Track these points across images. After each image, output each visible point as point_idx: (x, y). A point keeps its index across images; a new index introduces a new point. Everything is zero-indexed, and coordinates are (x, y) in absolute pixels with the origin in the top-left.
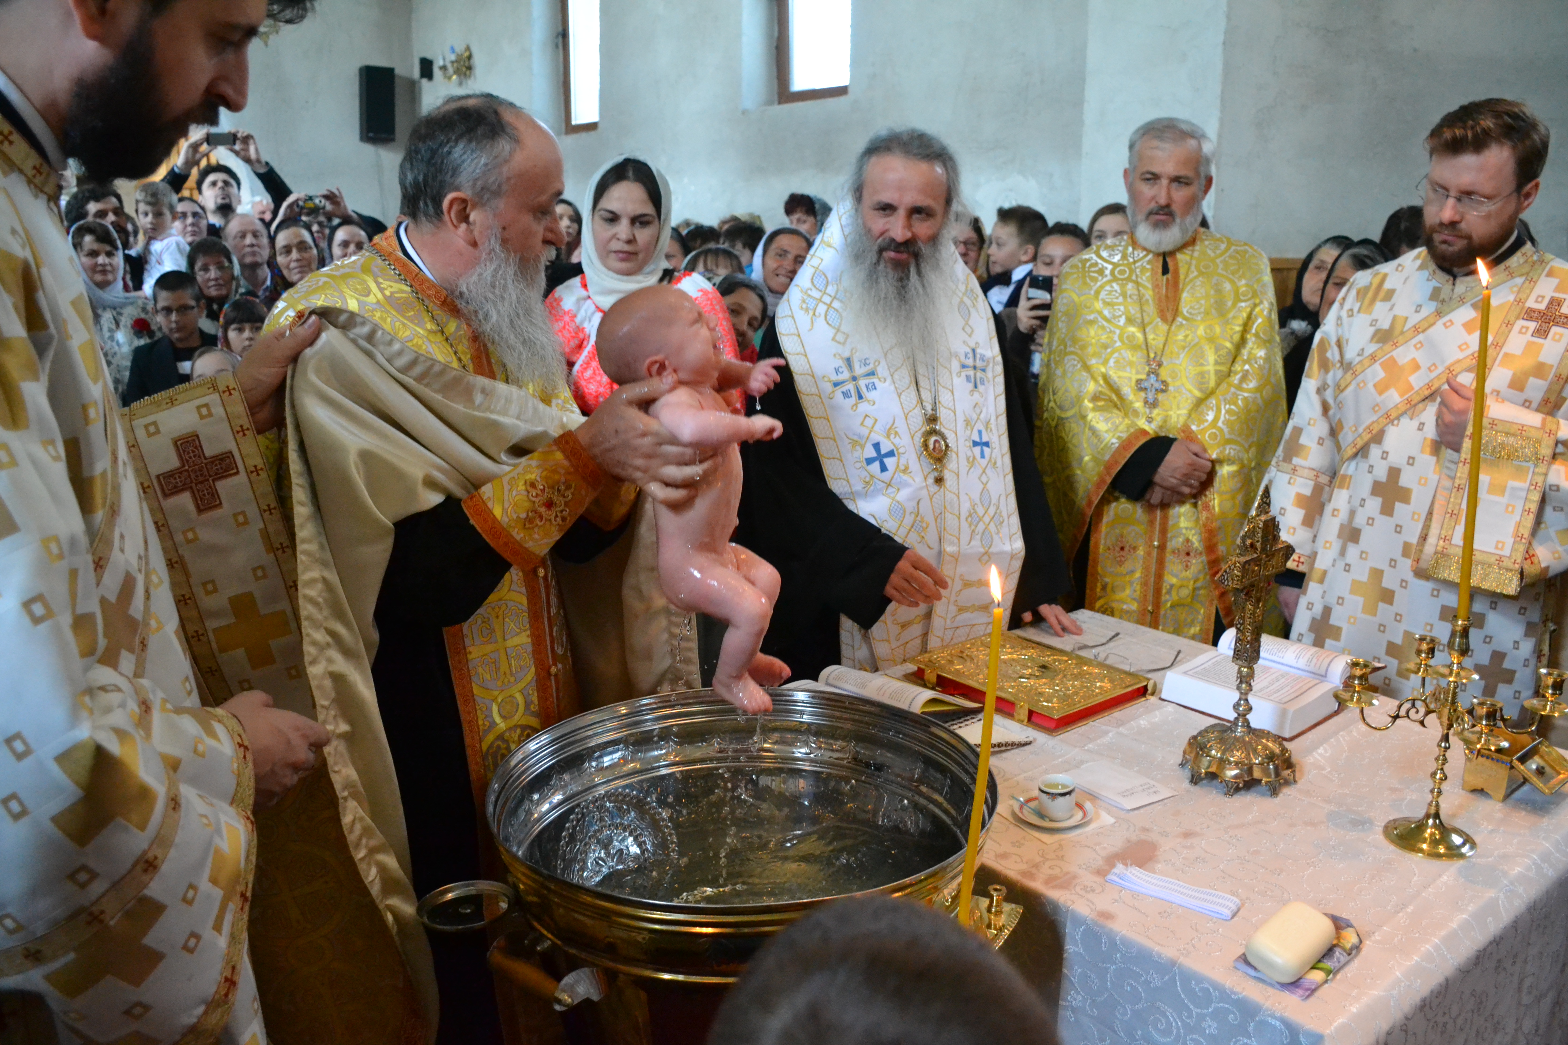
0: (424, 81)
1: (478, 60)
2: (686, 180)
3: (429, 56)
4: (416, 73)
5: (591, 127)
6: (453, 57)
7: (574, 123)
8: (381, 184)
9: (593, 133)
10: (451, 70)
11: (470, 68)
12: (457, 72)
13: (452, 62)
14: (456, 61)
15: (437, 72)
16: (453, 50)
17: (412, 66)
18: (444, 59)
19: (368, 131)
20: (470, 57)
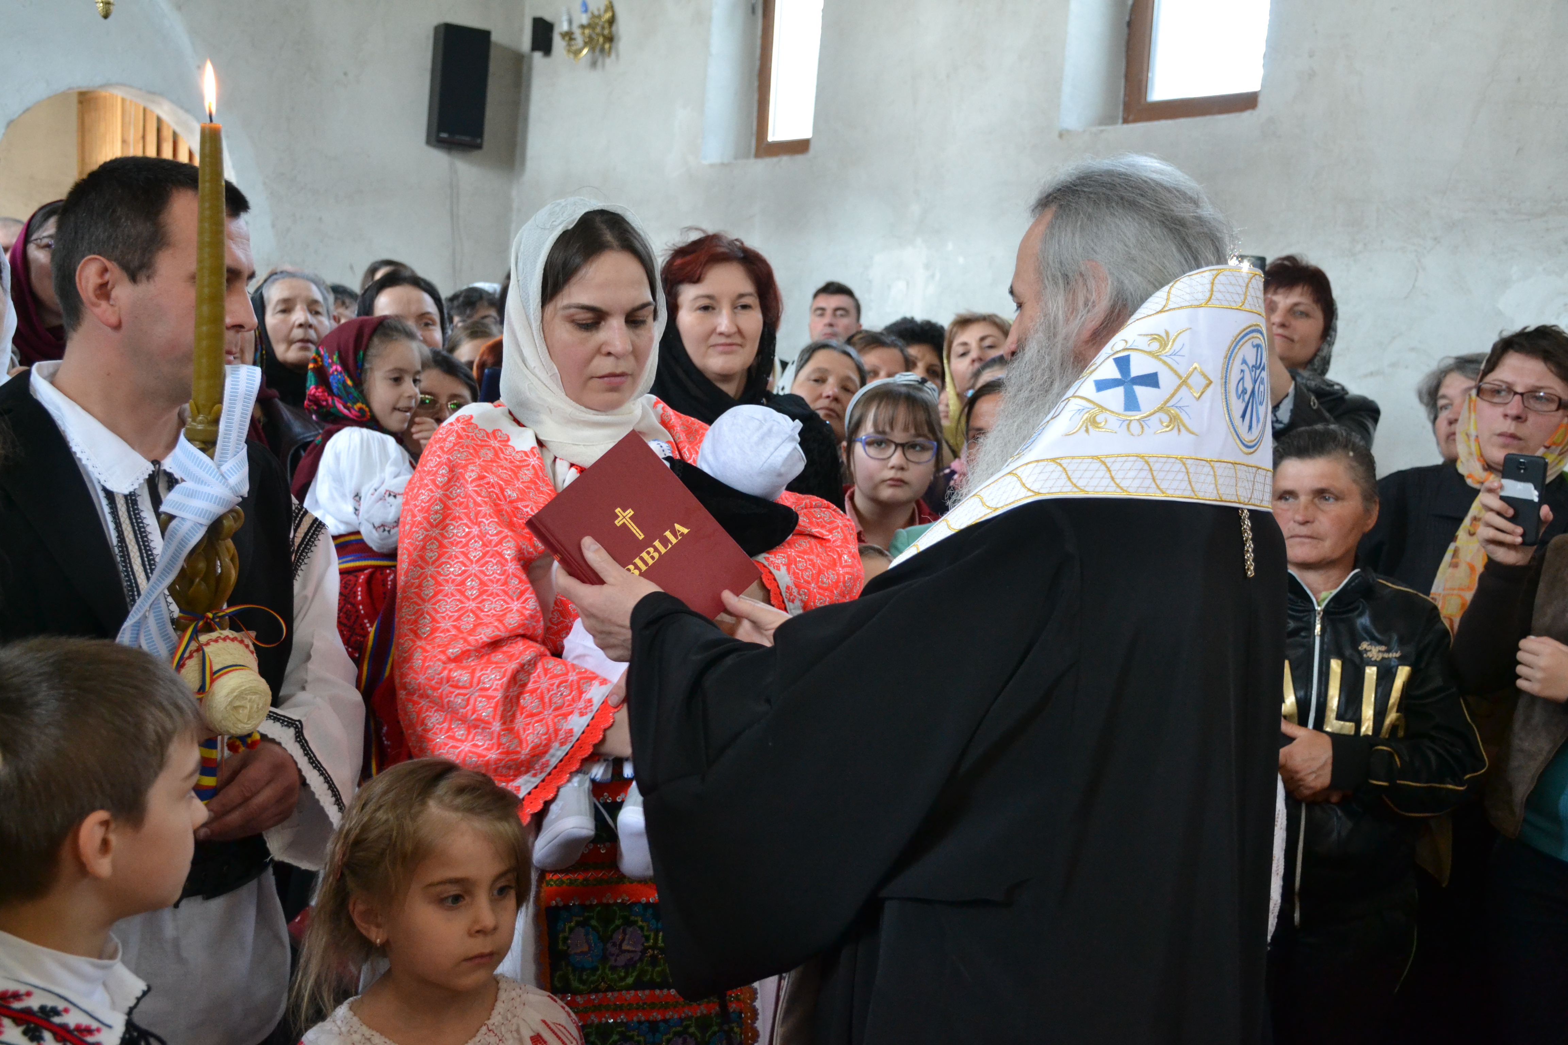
0: (538, 55)
1: (625, 28)
2: (950, 246)
3: (548, 17)
4: (526, 42)
5: (799, 147)
6: (584, 19)
7: (771, 138)
8: (453, 216)
9: (800, 158)
10: (579, 40)
11: (610, 39)
12: (590, 42)
13: (583, 27)
14: (590, 26)
15: (558, 43)
16: (585, 8)
17: (521, 30)
18: (570, 22)
19: (440, 129)
20: (612, 21)
